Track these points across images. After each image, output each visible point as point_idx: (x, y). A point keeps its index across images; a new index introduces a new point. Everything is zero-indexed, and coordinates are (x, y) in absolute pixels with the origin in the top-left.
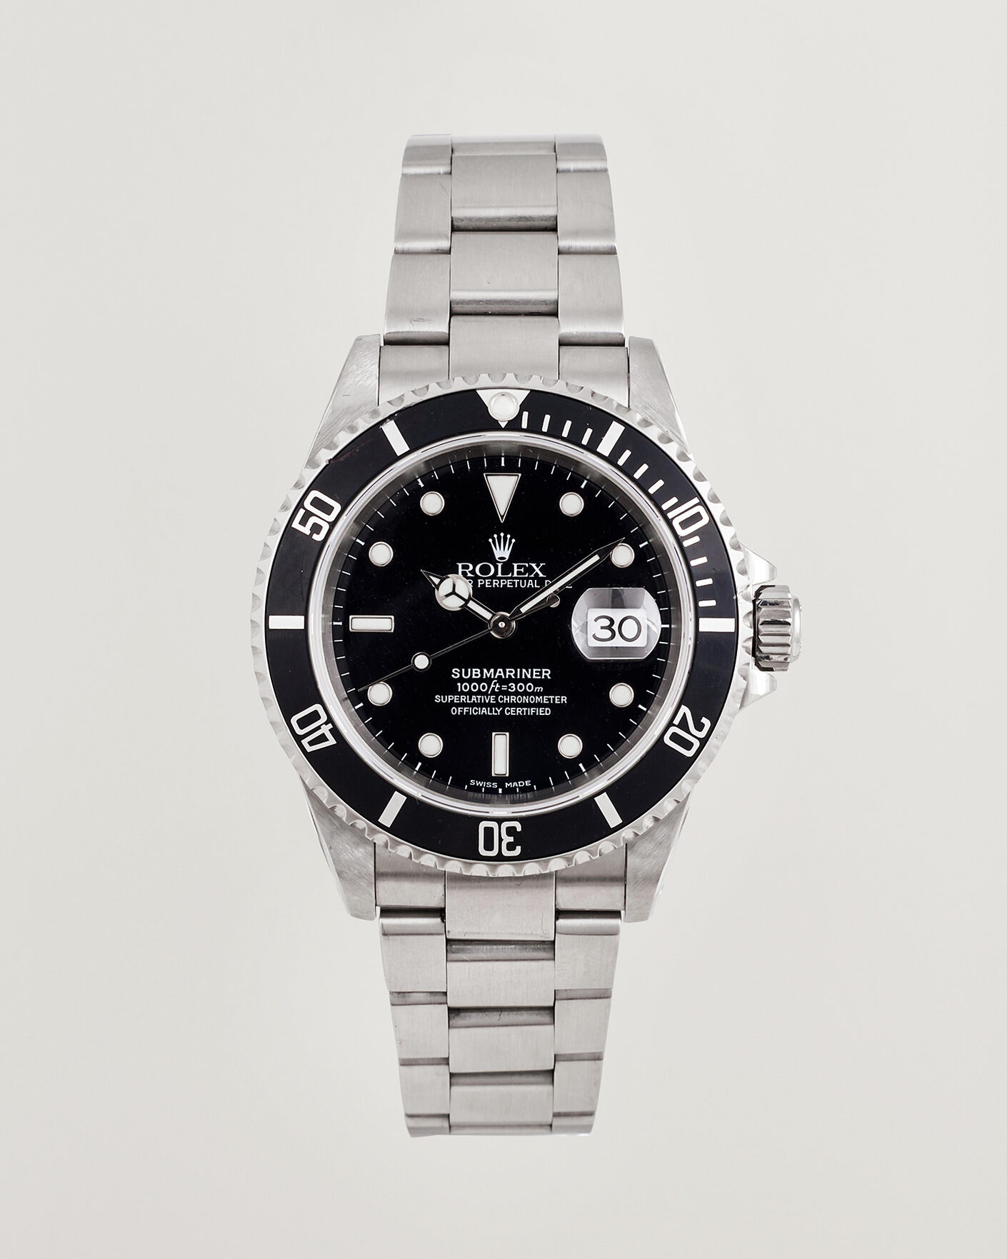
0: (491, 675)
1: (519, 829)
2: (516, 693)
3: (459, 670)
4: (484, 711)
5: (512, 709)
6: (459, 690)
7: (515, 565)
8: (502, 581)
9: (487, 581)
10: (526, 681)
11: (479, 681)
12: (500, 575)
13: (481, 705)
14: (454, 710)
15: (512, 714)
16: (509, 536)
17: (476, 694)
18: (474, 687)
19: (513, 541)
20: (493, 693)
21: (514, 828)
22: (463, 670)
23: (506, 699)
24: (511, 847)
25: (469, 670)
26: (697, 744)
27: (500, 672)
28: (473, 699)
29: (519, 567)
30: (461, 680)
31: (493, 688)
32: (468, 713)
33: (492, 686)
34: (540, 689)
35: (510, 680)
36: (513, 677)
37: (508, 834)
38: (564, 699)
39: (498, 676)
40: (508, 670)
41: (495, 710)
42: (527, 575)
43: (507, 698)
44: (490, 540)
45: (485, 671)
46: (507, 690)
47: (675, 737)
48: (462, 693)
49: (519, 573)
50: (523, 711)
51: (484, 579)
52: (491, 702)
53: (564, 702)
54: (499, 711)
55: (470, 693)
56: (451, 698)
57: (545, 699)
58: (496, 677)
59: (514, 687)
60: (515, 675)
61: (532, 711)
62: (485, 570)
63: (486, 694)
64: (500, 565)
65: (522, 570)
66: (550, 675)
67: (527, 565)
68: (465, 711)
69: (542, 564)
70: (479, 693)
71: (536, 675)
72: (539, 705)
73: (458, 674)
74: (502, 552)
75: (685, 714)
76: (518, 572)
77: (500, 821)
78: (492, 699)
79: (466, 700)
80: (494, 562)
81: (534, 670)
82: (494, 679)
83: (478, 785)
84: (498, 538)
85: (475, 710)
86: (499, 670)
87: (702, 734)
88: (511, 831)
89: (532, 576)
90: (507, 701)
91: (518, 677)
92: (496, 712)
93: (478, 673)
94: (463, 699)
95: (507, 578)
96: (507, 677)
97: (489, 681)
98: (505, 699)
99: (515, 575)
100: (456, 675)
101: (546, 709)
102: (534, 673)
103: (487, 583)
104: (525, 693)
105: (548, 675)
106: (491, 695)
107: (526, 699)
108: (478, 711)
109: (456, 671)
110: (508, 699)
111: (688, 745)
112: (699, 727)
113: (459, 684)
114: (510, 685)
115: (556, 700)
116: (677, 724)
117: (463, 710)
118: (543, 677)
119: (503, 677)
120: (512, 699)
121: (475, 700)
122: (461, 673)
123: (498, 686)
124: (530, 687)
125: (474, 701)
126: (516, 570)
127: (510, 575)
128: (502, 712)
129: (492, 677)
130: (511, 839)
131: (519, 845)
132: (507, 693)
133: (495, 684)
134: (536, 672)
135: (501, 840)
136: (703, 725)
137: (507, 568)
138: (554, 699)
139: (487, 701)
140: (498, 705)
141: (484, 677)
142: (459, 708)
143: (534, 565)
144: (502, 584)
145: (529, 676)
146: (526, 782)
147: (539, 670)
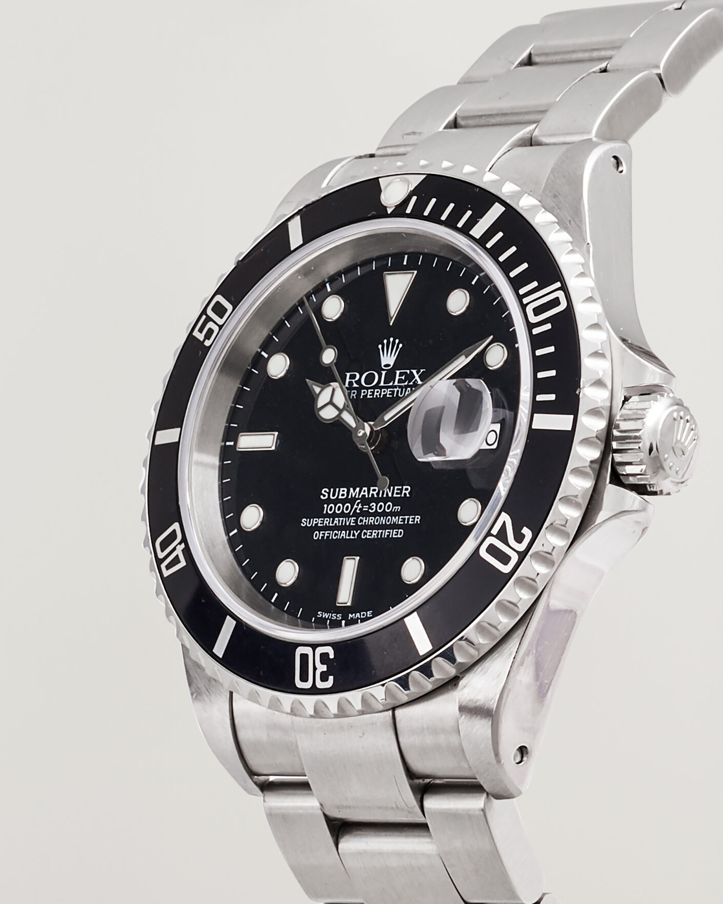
0: (356, 495)
1: (332, 656)
2: (376, 514)
3: (327, 490)
4: (343, 534)
5: (369, 531)
6: (325, 512)
7: (398, 372)
8: (383, 390)
9: (369, 391)
10: (386, 500)
11: (343, 502)
12: (382, 384)
13: (341, 528)
14: (316, 534)
15: (368, 537)
16: (397, 341)
17: (339, 516)
18: (338, 508)
19: (401, 346)
20: (355, 515)
21: (327, 654)
22: (332, 490)
23: (366, 521)
24: (324, 677)
25: (337, 489)
26: (515, 558)
27: (364, 491)
28: (335, 522)
29: (401, 374)
30: (329, 501)
31: (356, 509)
32: (328, 537)
33: (355, 506)
34: (398, 508)
35: (373, 499)
36: (376, 496)
37: (322, 662)
38: (418, 519)
39: (363, 495)
40: (372, 488)
41: (354, 533)
42: (406, 383)
43: (366, 519)
44: (380, 346)
45: (352, 490)
46: (368, 511)
47: (492, 550)
48: (328, 515)
49: (400, 381)
50: (378, 533)
51: (367, 389)
52: (352, 524)
53: (417, 521)
54: (356, 534)
55: (334, 515)
56: (316, 521)
57: (400, 520)
58: (360, 497)
59: (374, 507)
60: (378, 494)
61: (386, 534)
62: (370, 379)
63: (348, 516)
64: (384, 373)
65: (403, 378)
66: (409, 493)
67: (408, 371)
68: (326, 535)
69: (422, 370)
70: (342, 515)
71: (397, 493)
72: (394, 526)
73: (327, 494)
74: (388, 359)
75: (504, 522)
76: (399, 379)
77: (314, 646)
78: (352, 521)
79: (329, 523)
80: (379, 370)
81: (396, 488)
82: (358, 499)
83: (324, 616)
84: (387, 343)
85: (336, 533)
86: (364, 489)
87: (522, 547)
88: (324, 658)
89: (411, 383)
90: (365, 522)
91: (380, 496)
92: (354, 535)
93: (345, 493)
94: (327, 521)
95: (387, 387)
96: (370, 496)
97: (352, 501)
98: (364, 521)
99: (396, 383)
100: (324, 496)
101: (400, 530)
102: (396, 491)
103: (369, 393)
104: (384, 514)
105: (407, 492)
106: (352, 517)
107: (383, 520)
108: (338, 535)
109: (325, 491)
110: (367, 521)
111: (505, 559)
112: (519, 538)
113: (325, 506)
114: (371, 505)
115: (411, 520)
116: (495, 534)
117: (324, 534)
118: (403, 495)
119: (367, 496)
120: (370, 521)
121: (337, 522)
122: (329, 493)
123: (360, 506)
124: (389, 507)
125: (336, 524)
126: (397, 378)
127: (391, 384)
128: (360, 535)
129: (357, 497)
130: (324, 668)
131: (331, 675)
132: (367, 514)
133: (358, 505)
134: (398, 489)
135: (315, 669)
136: (523, 536)
137: (390, 376)
138: (408, 519)
139: (348, 524)
140: (357, 527)
141: (350, 497)
142: (321, 532)
143: (414, 372)
144: (383, 393)
145: (390, 495)
146: (368, 612)
147: (400, 487)
